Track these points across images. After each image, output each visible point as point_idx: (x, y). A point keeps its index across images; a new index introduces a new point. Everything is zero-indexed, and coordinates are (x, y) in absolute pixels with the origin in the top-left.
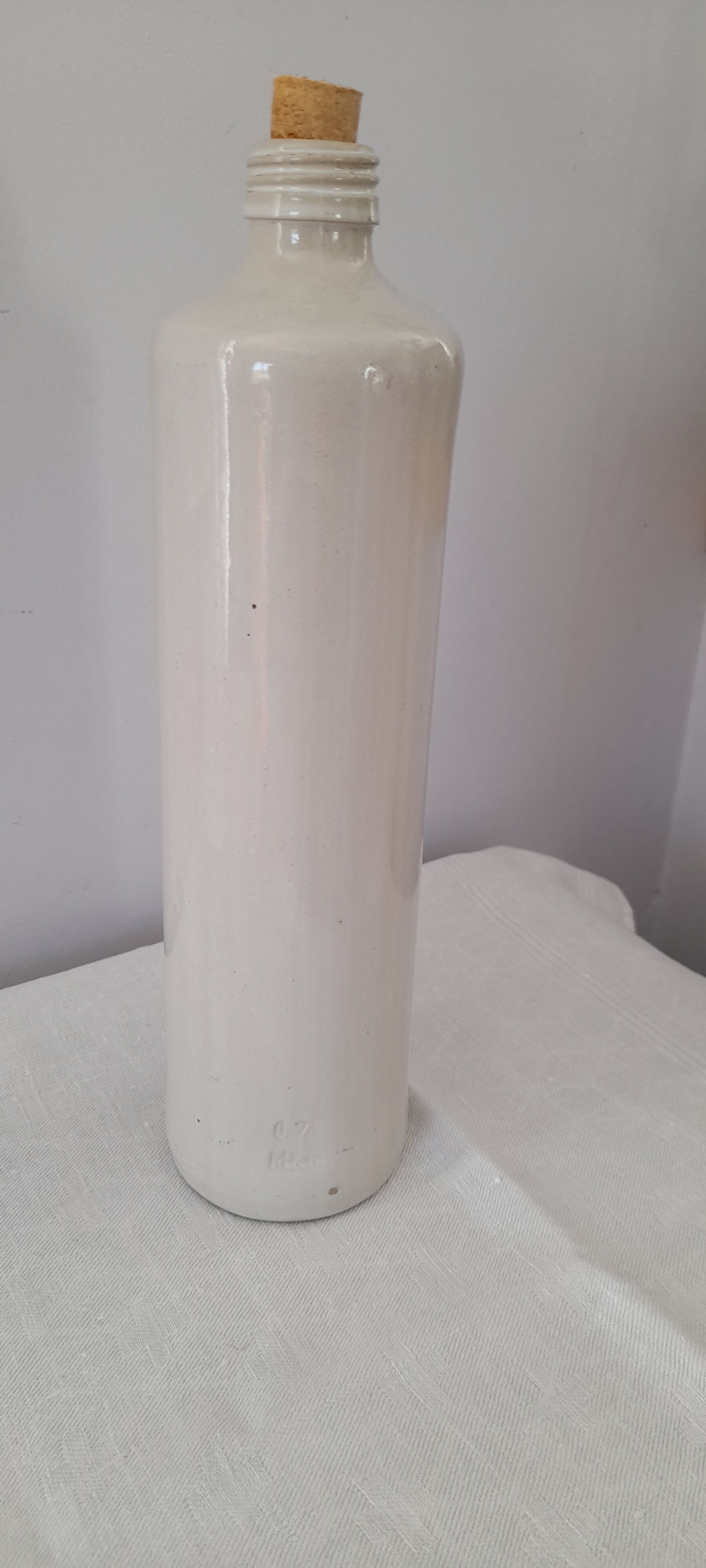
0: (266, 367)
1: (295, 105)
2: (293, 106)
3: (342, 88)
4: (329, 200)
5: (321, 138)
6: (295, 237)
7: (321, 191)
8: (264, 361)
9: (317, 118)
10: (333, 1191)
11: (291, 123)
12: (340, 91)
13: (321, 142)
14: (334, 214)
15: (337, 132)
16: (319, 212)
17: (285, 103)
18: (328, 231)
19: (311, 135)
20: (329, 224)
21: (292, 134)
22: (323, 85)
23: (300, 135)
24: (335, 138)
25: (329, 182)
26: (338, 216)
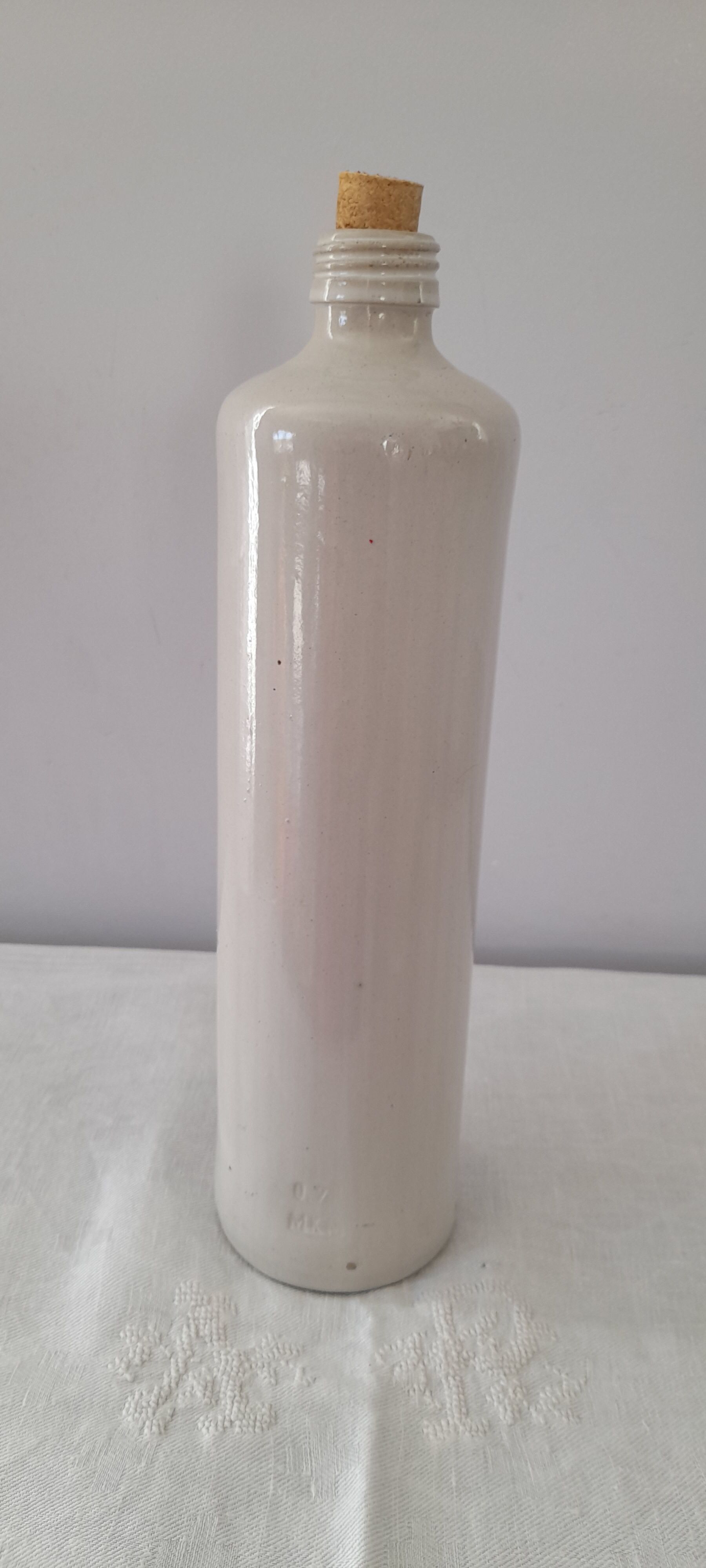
0: (289, 436)
1: (351, 198)
2: (349, 199)
3: (395, 181)
4: (375, 284)
5: (374, 227)
6: (343, 318)
7: (368, 276)
8: (287, 429)
9: (369, 209)
10: (352, 1266)
11: (348, 215)
12: (392, 183)
13: (374, 231)
14: (380, 297)
15: (390, 221)
16: (366, 295)
17: (343, 197)
18: (375, 312)
19: (365, 225)
20: (376, 307)
21: (349, 225)
22: (376, 179)
23: (355, 225)
24: (388, 226)
25: (373, 267)
26: (382, 299)
